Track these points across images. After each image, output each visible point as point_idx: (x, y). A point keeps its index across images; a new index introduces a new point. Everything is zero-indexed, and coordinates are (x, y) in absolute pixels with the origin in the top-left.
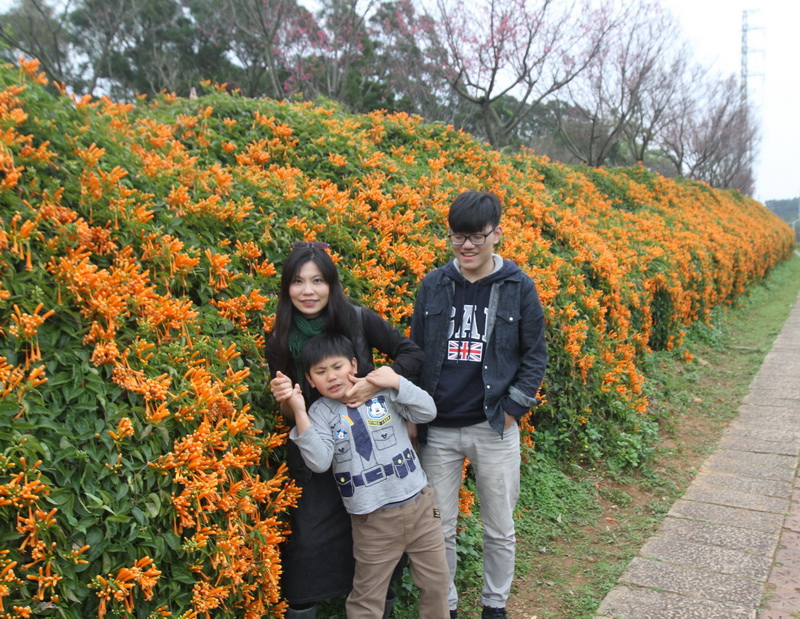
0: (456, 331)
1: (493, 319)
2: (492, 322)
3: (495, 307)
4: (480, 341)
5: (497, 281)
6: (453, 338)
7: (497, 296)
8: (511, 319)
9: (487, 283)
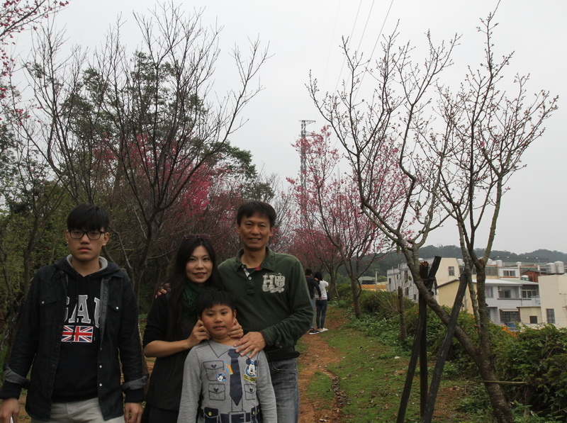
0: (70, 317)
2: (105, 311)
3: (106, 299)
4: (91, 325)
5: (105, 277)
6: (67, 323)
7: (106, 289)
8: (117, 308)
9: (98, 277)
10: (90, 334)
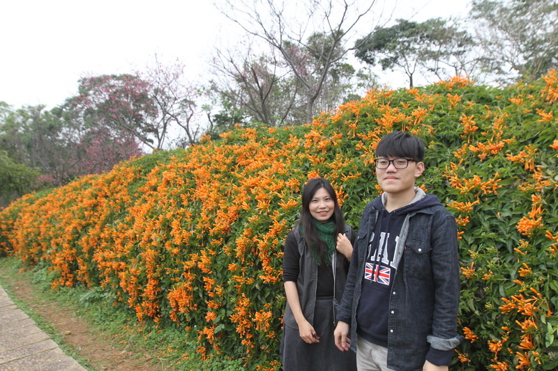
0: (372, 254)
1: (402, 248)
2: (401, 251)
3: (404, 238)
4: (389, 266)
5: (410, 212)
6: (369, 261)
7: (407, 227)
8: (420, 250)
9: (401, 213)
10: (387, 276)
